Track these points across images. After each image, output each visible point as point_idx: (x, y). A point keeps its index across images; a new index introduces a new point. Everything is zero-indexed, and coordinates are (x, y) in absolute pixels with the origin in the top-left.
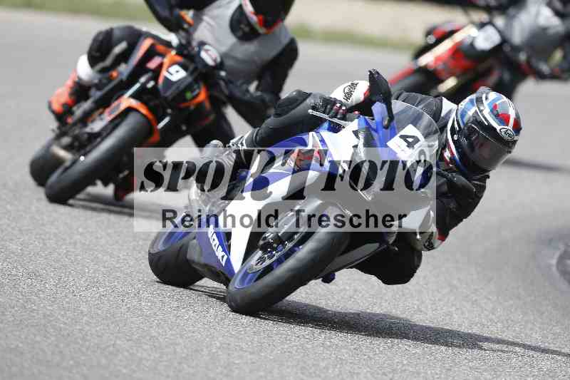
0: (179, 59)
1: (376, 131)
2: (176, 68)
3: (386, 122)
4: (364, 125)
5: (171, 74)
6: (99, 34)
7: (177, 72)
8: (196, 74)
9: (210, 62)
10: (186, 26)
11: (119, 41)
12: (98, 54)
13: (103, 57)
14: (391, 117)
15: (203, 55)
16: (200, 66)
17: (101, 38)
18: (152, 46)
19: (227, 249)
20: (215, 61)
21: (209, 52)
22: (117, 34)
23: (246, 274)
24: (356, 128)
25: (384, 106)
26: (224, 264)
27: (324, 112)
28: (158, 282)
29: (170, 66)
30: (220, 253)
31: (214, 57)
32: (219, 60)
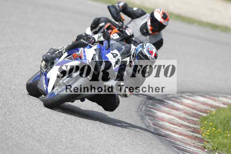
0: (118, 32)
1: (103, 50)
2: (116, 34)
3: (107, 48)
4: (99, 47)
5: (114, 36)
6: (96, 18)
7: (116, 36)
8: (123, 37)
9: (129, 34)
10: (122, 20)
11: (102, 22)
12: (94, 26)
13: (95, 28)
14: (109, 46)
15: (126, 31)
16: (125, 35)
17: (96, 20)
18: (109, 26)
19: (47, 85)
20: (130, 34)
21: (129, 31)
22: (102, 20)
23: (51, 94)
24: (96, 48)
25: (107, 42)
26: (45, 90)
27: (86, 41)
28: (28, 94)
29: (114, 33)
30: (45, 86)
31: (130, 32)
32: (132, 34)
